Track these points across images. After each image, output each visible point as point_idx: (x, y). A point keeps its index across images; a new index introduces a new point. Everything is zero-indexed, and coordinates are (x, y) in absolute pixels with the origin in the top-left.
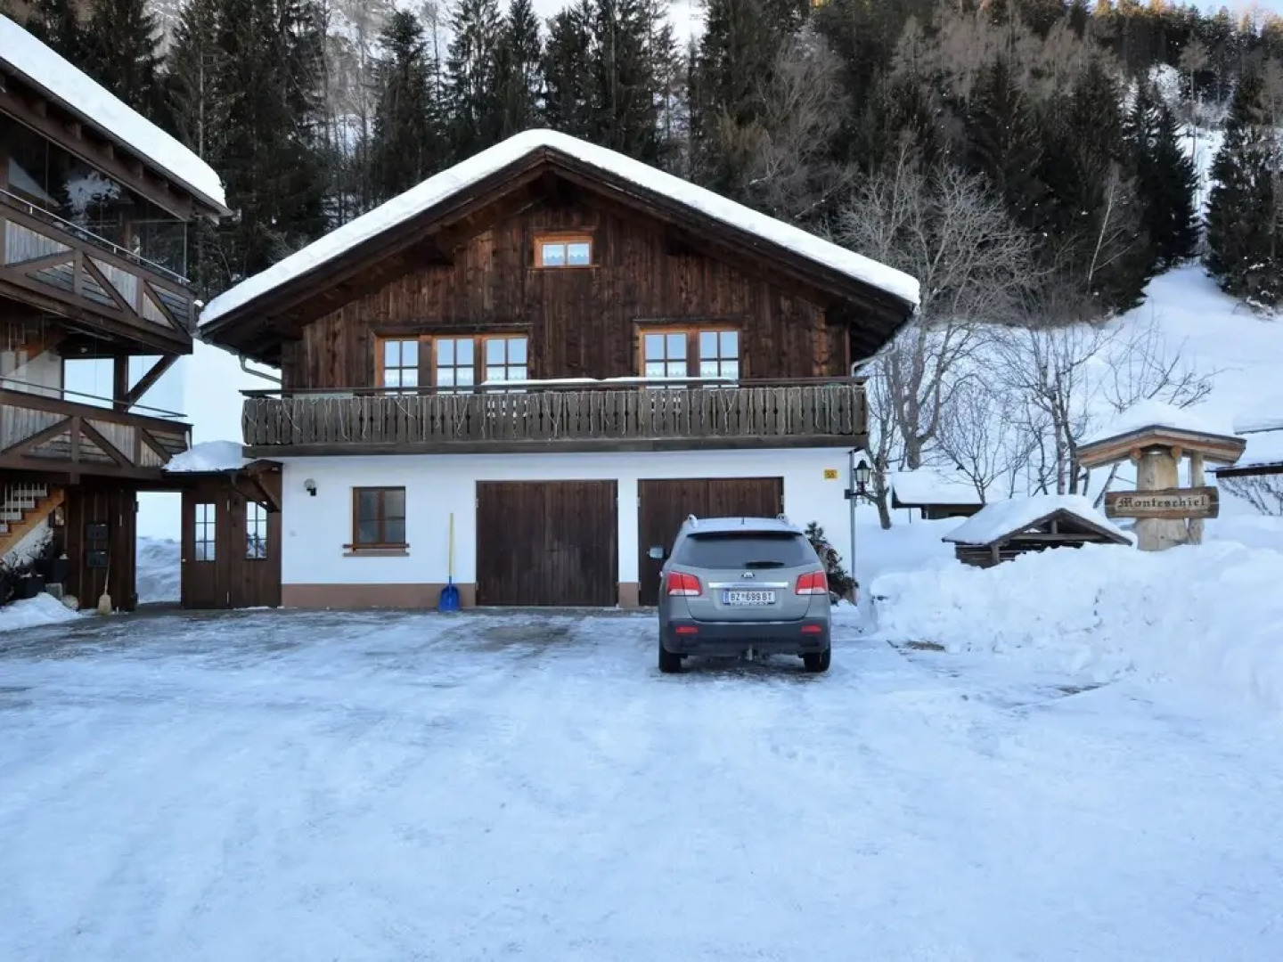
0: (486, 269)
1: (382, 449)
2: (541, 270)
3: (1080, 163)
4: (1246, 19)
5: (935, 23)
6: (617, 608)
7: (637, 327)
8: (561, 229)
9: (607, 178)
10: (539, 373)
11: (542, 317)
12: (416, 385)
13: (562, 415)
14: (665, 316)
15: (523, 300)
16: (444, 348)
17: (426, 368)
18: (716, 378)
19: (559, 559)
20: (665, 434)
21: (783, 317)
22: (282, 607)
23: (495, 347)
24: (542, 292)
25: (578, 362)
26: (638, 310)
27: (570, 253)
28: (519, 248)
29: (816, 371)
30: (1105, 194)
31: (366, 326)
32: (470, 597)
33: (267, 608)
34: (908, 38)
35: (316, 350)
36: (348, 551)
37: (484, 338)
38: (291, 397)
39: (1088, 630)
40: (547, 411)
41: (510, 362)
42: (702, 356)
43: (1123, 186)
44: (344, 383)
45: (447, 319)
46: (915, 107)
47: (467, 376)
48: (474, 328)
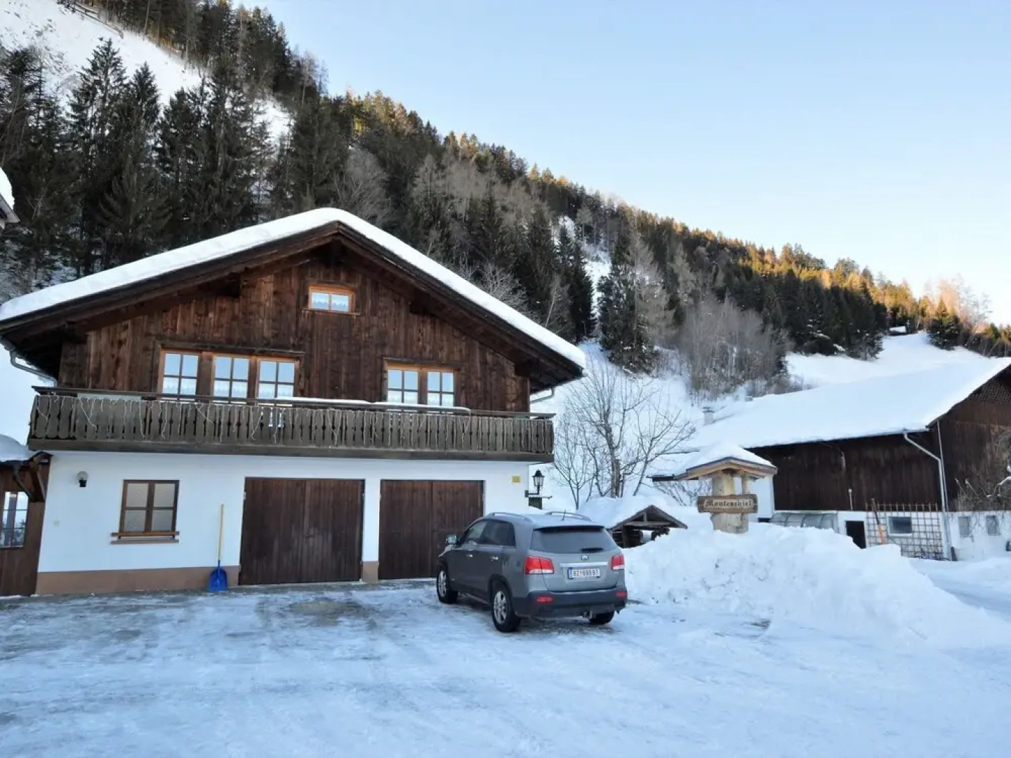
0: (267, 304)
1: (179, 447)
2: (313, 312)
3: (536, 271)
4: (610, 200)
5: (443, 162)
6: (361, 582)
7: (386, 364)
8: (329, 283)
9: (385, 253)
10: (307, 391)
11: (311, 348)
12: (194, 394)
13: (341, 428)
14: (405, 357)
15: (296, 333)
16: (221, 364)
17: (204, 379)
18: (438, 406)
19: (315, 544)
20: (419, 446)
21: (488, 366)
22: (36, 595)
23: (267, 367)
24: (313, 327)
25: (338, 385)
26: (387, 351)
27: (333, 302)
28: (295, 291)
29: (508, 406)
30: (552, 293)
31: (153, 338)
32: (233, 578)
33: (18, 596)
34: (427, 169)
35: (99, 355)
36: (115, 539)
37: (259, 359)
38: (76, 396)
39: (723, 585)
40: (329, 424)
41: (279, 381)
42: (429, 389)
43: (561, 289)
44: (126, 386)
45: (230, 341)
46: (439, 216)
47: (241, 390)
48: (254, 351)
